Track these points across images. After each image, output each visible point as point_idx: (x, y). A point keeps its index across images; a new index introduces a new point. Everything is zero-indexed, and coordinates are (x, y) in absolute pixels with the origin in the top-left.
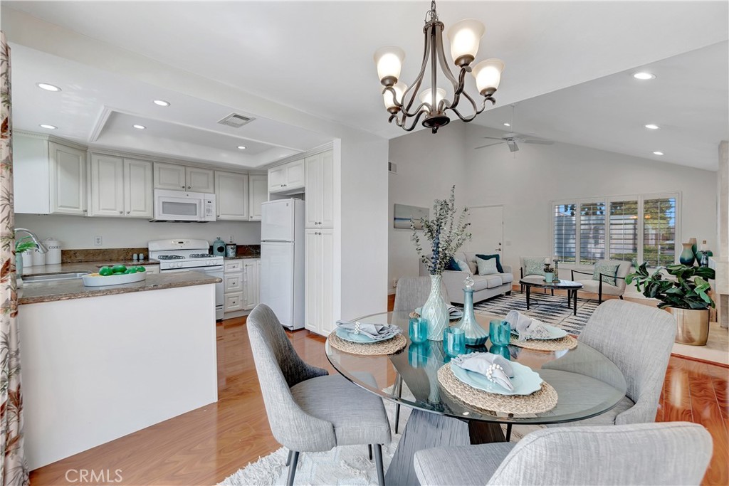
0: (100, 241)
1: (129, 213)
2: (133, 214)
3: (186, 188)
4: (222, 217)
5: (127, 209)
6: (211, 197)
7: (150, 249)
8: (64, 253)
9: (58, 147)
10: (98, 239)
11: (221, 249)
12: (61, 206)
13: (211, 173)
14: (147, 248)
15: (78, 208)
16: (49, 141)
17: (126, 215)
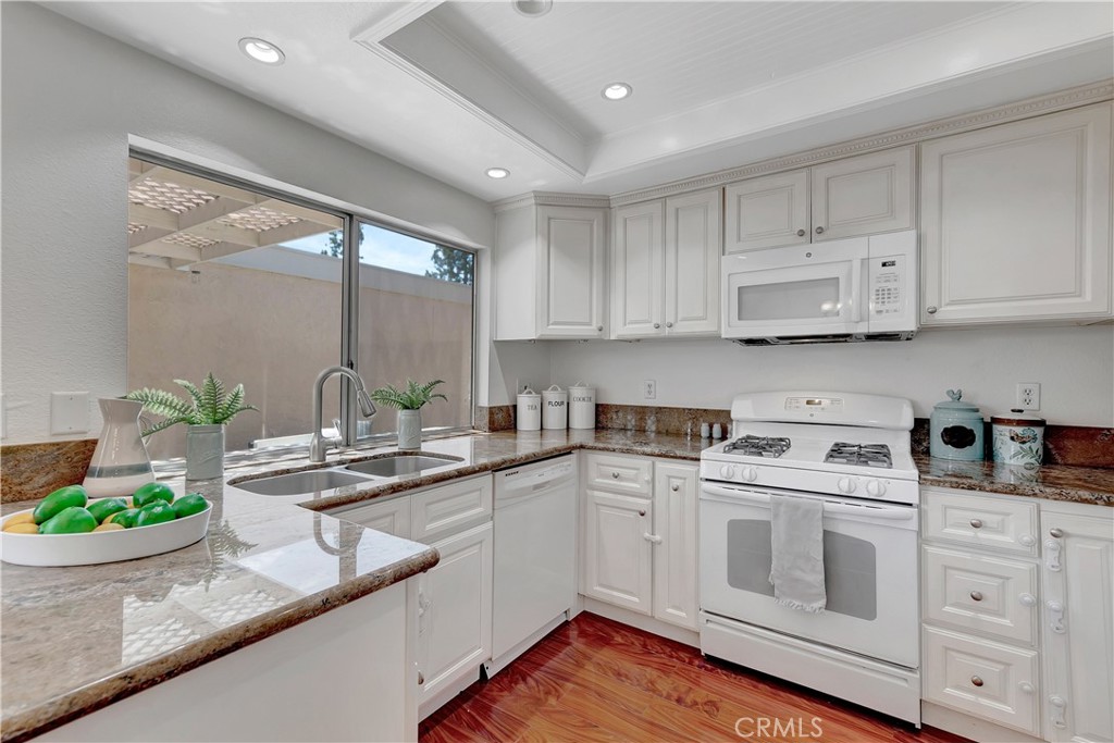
0: (652, 389)
1: (671, 326)
2: (682, 329)
3: (812, 233)
4: (949, 314)
5: (670, 319)
6: (899, 245)
7: (733, 416)
8: (601, 410)
9: (551, 211)
10: (649, 386)
11: (958, 437)
12: (554, 324)
13: (904, 157)
14: (729, 412)
15: (590, 324)
16: (536, 204)
17: (667, 332)
